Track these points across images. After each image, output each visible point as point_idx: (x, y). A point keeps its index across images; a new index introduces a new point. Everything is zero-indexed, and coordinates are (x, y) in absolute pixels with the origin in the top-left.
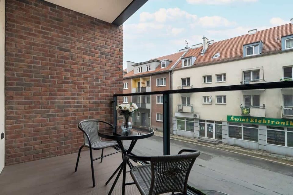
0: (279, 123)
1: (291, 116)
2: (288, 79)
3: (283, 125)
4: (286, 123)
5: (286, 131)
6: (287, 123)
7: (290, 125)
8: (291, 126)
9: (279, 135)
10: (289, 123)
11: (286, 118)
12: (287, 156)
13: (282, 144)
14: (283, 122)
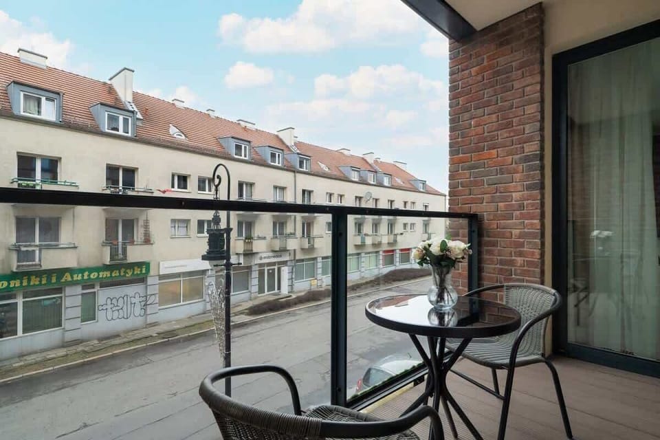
0: (5, 284)
1: (32, 265)
2: (24, 183)
3: (14, 287)
4: (21, 283)
5: (20, 301)
6: (24, 281)
7: (32, 283)
8: (32, 286)
9: (3, 314)
10: (29, 280)
11: (26, 269)
12: (22, 356)
13: (10, 334)
14: (15, 280)
